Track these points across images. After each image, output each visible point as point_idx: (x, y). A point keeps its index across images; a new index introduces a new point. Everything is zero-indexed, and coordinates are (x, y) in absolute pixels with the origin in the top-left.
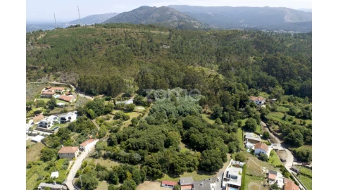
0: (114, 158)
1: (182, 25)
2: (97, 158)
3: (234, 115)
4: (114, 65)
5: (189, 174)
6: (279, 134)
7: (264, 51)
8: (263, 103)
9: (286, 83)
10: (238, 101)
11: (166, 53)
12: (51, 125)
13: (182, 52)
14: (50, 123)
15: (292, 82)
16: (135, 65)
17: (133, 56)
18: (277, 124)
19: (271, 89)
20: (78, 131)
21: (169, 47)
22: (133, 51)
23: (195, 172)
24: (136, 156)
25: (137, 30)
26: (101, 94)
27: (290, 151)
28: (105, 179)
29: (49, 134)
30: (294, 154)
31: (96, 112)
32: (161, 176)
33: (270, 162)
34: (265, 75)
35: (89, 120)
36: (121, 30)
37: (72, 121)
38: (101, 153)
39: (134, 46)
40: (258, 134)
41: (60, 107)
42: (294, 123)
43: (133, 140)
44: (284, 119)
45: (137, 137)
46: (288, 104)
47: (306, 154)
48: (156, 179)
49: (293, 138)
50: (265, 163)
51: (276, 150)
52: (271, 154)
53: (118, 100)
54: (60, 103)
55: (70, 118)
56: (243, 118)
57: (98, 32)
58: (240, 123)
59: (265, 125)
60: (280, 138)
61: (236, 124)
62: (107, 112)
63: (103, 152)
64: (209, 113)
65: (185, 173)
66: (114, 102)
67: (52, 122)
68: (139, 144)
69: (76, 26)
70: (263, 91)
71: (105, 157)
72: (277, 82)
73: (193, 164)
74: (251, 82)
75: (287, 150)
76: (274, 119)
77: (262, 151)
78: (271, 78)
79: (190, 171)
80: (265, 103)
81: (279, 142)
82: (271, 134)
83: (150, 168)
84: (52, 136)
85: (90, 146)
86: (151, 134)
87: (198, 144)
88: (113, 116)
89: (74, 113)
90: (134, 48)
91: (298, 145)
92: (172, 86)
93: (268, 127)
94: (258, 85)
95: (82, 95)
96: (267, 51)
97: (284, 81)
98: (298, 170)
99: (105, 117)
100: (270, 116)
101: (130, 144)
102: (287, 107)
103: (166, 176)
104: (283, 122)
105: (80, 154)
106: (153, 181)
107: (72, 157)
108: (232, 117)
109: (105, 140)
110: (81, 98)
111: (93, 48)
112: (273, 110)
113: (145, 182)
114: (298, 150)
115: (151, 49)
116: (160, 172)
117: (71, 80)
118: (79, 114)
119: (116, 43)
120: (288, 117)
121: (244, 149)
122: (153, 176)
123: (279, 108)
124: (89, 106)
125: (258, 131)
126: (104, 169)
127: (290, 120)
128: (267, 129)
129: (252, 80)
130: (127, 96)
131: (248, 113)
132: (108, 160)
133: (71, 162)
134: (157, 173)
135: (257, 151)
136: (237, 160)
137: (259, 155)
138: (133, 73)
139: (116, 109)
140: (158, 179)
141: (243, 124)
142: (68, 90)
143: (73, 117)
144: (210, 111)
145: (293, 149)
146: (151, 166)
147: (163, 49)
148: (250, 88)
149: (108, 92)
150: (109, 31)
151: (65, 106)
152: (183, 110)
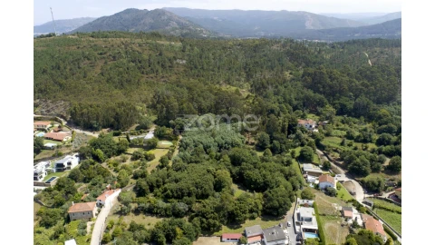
0: (150, 211)
1: (186, 34)
2: (125, 214)
3: (284, 143)
4: (116, 87)
5: (252, 221)
6: (341, 163)
7: (300, 64)
8: (314, 126)
9: (337, 101)
10: (287, 126)
11: (182, 69)
12: (44, 175)
13: (202, 68)
14: (41, 173)
15: (343, 100)
16: (144, 87)
17: (140, 74)
18: (336, 151)
19: (320, 109)
20: (85, 181)
21: (184, 62)
22: (139, 68)
23: (259, 218)
24: (182, 206)
25: (139, 40)
26: (105, 127)
27: (357, 181)
28: (146, 241)
29: (43, 188)
30: (363, 184)
31: (106, 153)
32: (219, 229)
33: (339, 196)
34: (310, 93)
35: (97, 164)
36: (118, 41)
37: (73, 167)
38: (130, 207)
39: (140, 62)
40: (317, 165)
41: (49, 148)
42: (356, 149)
43: (171, 186)
44: (342, 144)
45: (177, 181)
46: (343, 126)
47: (377, 183)
48: (213, 233)
49: (359, 166)
50: (334, 198)
51: (342, 182)
52: (338, 188)
53: (132, 134)
54: (49, 144)
55: (69, 164)
56: (295, 147)
57: (85, 44)
58: (293, 153)
59: (322, 153)
60: (343, 167)
61: (289, 154)
62: (120, 152)
63: (134, 206)
64: (252, 144)
65: (247, 221)
66: (128, 138)
67: (44, 171)
68: (181, 190)
69: (50, 36)
70: (311, 112)
71: (137, 212)
72: (326, 101)
73: (255, 209)
74: (295, 102)
75: (353, 181)
76: (331, 145)
77: (329, 184)
78: (319, 96)
79: (253, 218)
80: (316, 127)
81: (343, 172)
82: (332, 164)
83: (204, 220)
84: (49, 191)
85: (110, 199)
86: (195, 176)
87: (255, 183)
88: (130, 157)
89: (74, 156)
90: (139, 65)
91: (365, 174)
92: (201, 111)
93: (325, 155)
94: (304, 106)
95: (78, 131)
96: (303, 64)
97: (334, 99)
98: (372, 203)
99: (119, 158)
100: (325, 142)
101: (169, 191)
102: (342, 130)
103: (224, 228)
104: (342, 148)
105: (99, 211)
106: (209, 236)
107: (89, 216)
108: (284, 147)
109: (129, 189)
110: (78, 134)
111: (82, 65)
112: (328, 135)
113: (200, 238)
114: (366, 179)
115: (162, 65)
116: (217, 223)
117: (57, 111)
118: (82, 157)
119: (114, 57)
120: (347, 141)
121: (306, 184)
122: (208, 230)
123: (333, 132)
124: (95, 144)
125: (315, 160)
126: (141, 228)
127: (349, 145)
128: (326, 158)
129: (296, 99)
130: (143, 128)
131: (300, 140)
132: (141, 216)
133: (89, 224)
134: (214, 225)
135: (322, 185)
136: (303, 198)
137: (326, 189)
138: (143, 98)
139: (132, 146)
140: (215, 233)
141: (297, 154)
142: (57, 125)
143: (75, 162)
144: (253, 141)
145: (361, 179)
146: (204, 217)
147: (177, 64)
148: (294, 110)
149: (116, 124)
150: (100, 42)
151: (58, 147)
152: (224, 142)
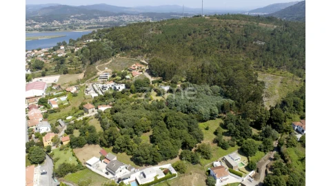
2: (95, 118)
6: (270, 172)
21: (263, 43)
23: (131, 157)
29: (101, 94)
31: (137, 88)
35: (129, 93)
37: (119, 90)
38: (99, 115)
51: (243, 185)
54: (128, 77)
58: (241, 141)
65: (124, 154)
71: (100, 119)
76: (291, 155)
79: (128, 154)
81: (261, 180)
95: (146, 74)
105: (93, 111)
126: (86, 125)
128: (268, 162)
143: (122, 87)
147: (255, 45)
